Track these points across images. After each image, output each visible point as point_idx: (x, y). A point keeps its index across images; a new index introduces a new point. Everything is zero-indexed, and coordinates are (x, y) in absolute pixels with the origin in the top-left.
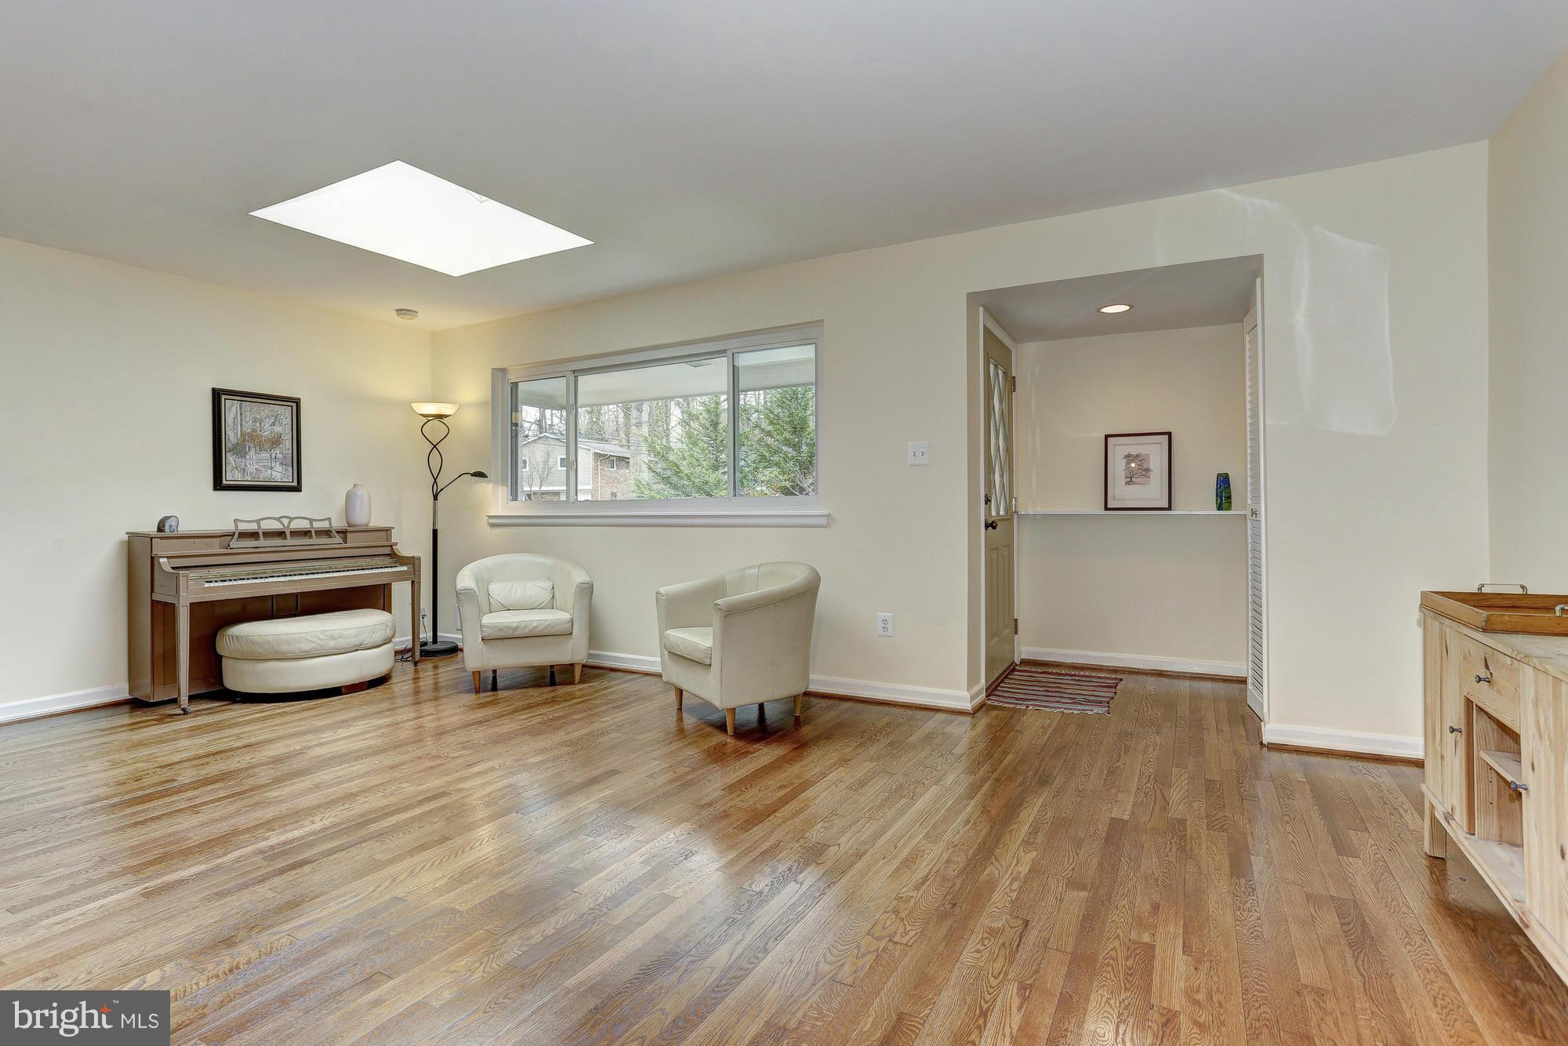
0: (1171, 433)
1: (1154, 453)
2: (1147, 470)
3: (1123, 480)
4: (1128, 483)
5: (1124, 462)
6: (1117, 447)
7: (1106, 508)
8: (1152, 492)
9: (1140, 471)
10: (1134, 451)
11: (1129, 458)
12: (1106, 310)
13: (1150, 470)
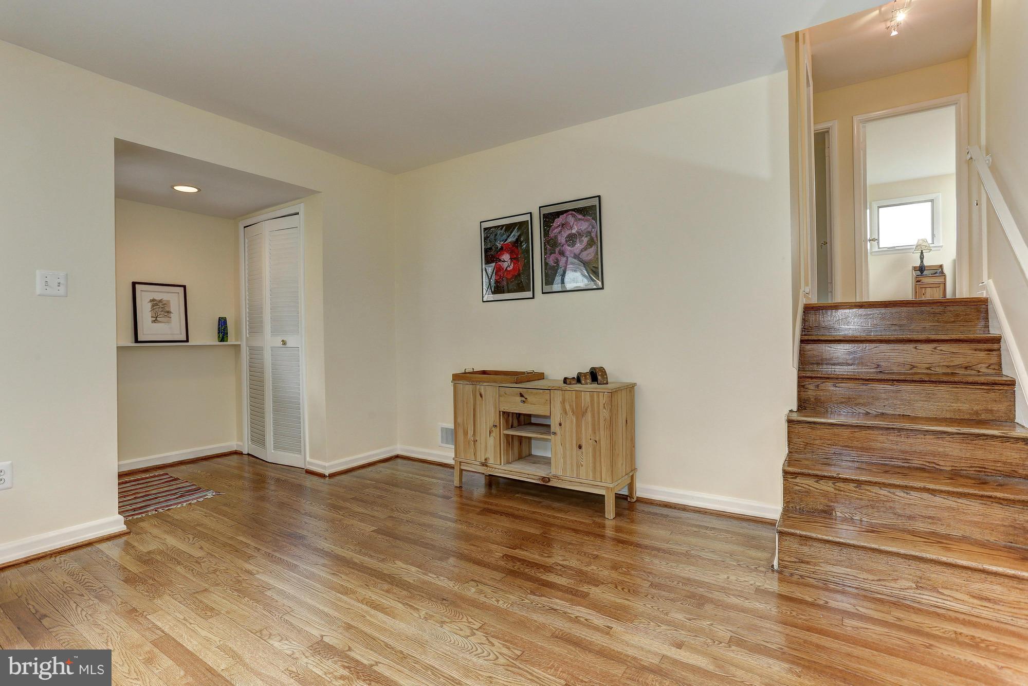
0: (185, 286)
1: (174, 299)
2: (169, 312)
3: (150, 319)
4: (154, 322)
5: (150, 305)
6: (143, 293)
7: (137, 341)
8: (172, 329)
9: (163, 313)
10: (158, 297)
11: (155, 303)
12: (178, 188)
13: (171, 312)
